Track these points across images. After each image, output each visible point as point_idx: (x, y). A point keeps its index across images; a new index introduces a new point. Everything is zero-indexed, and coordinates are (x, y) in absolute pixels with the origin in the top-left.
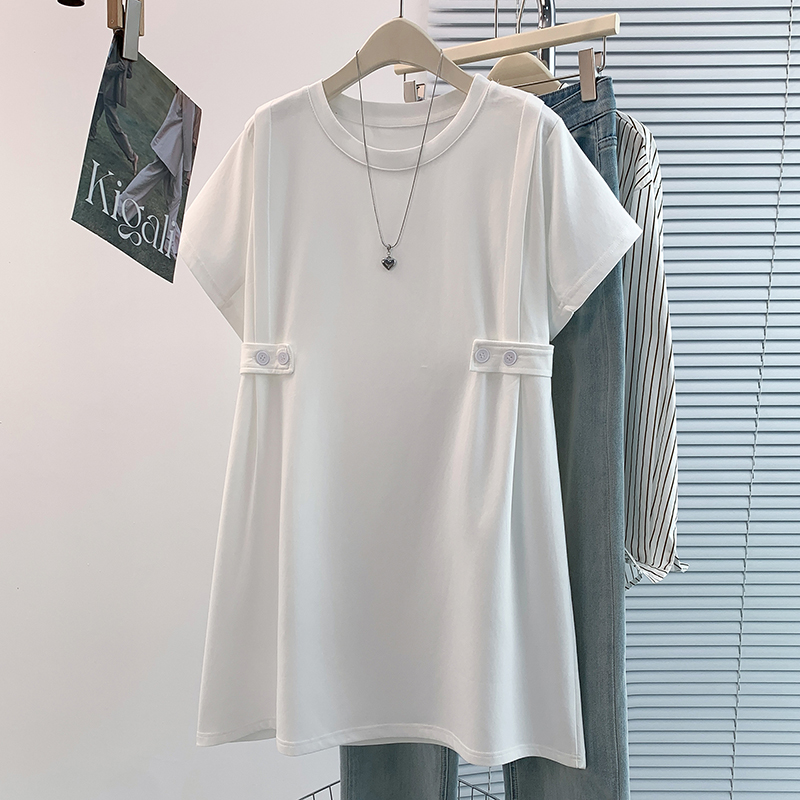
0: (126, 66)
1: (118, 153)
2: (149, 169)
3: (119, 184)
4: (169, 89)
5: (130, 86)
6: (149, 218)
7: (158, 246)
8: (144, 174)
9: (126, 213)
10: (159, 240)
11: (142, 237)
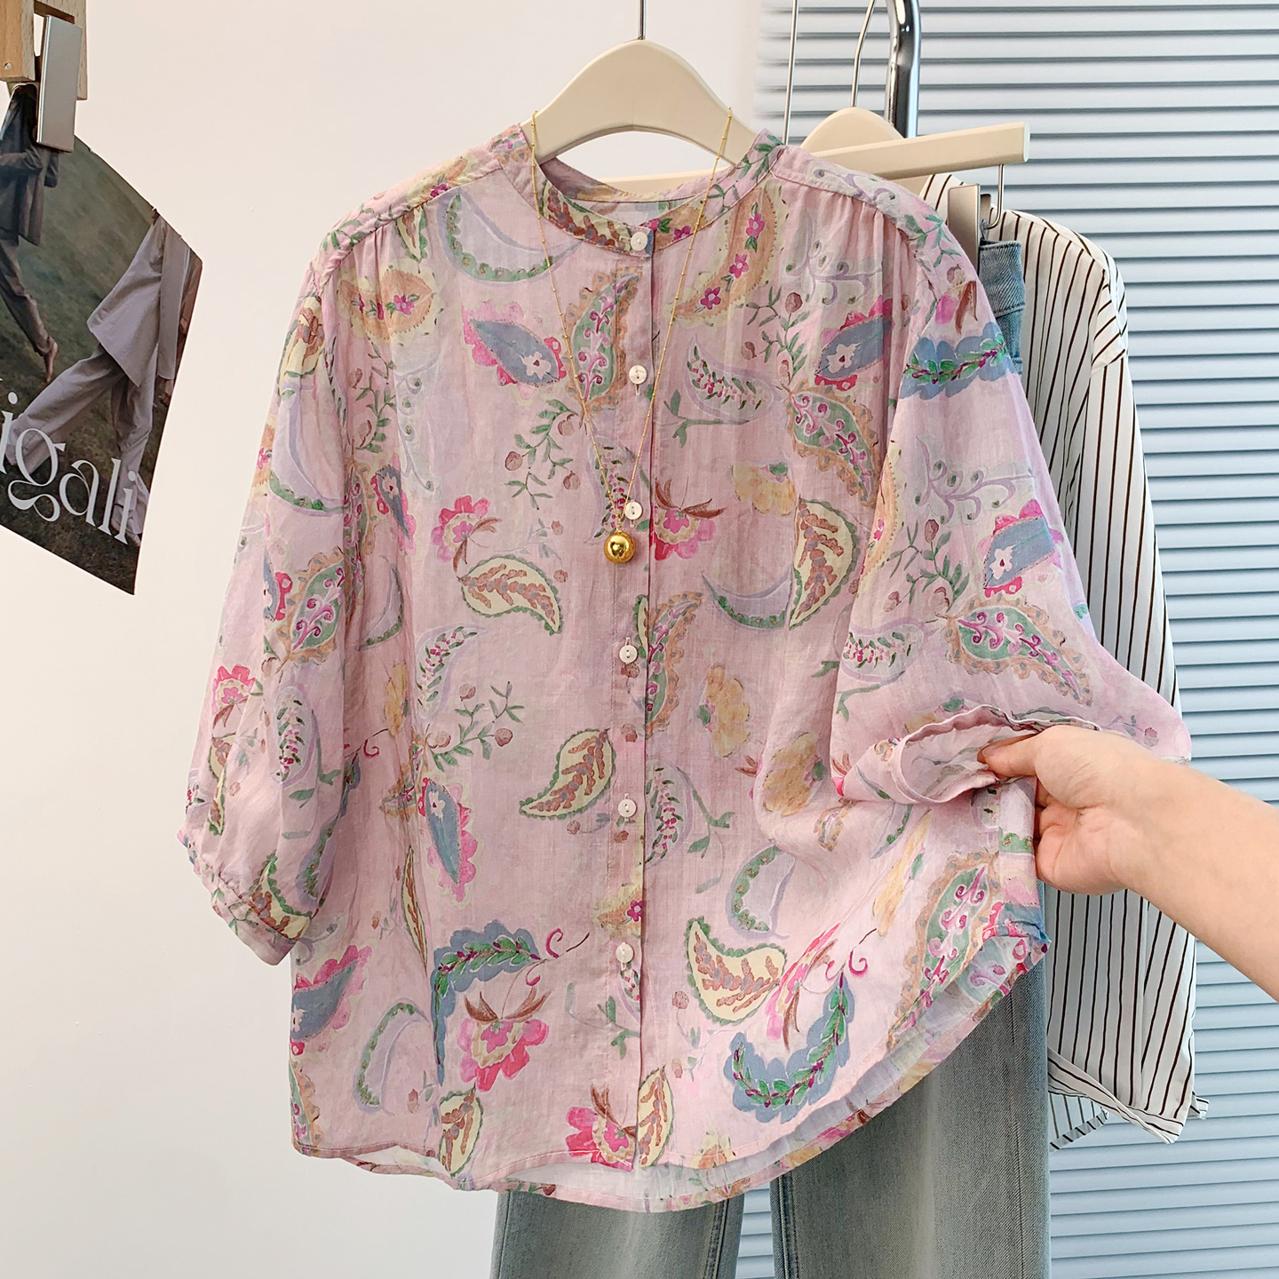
0: (45, 164)
1: (15, 336)
2: (81, 370)
3: (13, 398)
4: (141, 216)
5: (52, 205)
6: (76, 465)
7: (99, 517)
8: (68, 380)
9: (25, 458)
10: (99, 509)
11: (61, 504)
